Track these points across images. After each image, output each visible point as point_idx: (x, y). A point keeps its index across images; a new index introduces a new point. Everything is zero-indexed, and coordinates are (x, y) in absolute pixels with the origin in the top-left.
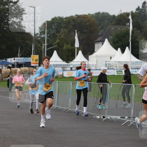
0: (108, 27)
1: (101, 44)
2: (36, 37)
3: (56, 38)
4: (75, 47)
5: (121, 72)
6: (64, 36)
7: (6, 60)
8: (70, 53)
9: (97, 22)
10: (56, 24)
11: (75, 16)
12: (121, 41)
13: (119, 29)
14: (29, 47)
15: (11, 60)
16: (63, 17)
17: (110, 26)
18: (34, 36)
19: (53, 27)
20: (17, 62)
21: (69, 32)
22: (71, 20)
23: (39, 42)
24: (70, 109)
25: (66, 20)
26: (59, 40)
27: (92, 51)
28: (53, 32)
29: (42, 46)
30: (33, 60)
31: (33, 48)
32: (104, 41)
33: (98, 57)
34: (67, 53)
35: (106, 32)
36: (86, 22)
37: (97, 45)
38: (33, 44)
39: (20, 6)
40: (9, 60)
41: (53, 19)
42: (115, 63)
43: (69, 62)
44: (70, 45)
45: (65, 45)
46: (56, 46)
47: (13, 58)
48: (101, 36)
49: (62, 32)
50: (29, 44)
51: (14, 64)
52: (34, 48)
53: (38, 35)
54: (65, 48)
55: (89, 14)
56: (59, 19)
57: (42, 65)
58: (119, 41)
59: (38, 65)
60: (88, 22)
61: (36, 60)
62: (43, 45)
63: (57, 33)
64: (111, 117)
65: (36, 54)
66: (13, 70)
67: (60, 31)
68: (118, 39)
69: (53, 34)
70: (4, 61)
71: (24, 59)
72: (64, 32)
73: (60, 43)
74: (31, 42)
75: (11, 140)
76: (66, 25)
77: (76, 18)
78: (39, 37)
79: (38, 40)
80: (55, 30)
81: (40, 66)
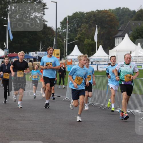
0: (128, 22)
1: (121, 39)
2: (58, 32)
3: (77, 33)
4: (96, 42)
5: (141, 67)
6: (85, 31)
7: (28, 54)
8: (91, 48)
9: (118, 18)
10: (77, 19)
11: (95, 11)
12: (141, 36)
13: (139, 24)
14: (50, 41)
15: (33, 54)
16: (84, 12)
17: (130, 21)
18: (55, 31)
19: (75, 22)
20: (39, 56)
21: (90, 27)
22: (92, 15)
23: (60, 36)
24: (91, 103)
25: (87, 15)
26: (80, 34)
27: (112, 46)
28: (74, 27)
29: (63, 41)
30: (54, 54)
31: (54, 43)
32: (124, 36)
33: (118, 52)
34: (88, 48)
35: (126, 28)
36: (106, 17)
37: (117, 39)
38: (54, 38)
39: (42, 1)
40: (30, 54)
41: (74, 14)
42: (134, 58)
43: (89, 56)
44: (90, 40)
45: (86, 40)
46: (77, 40)
47: (35, 52)
48: (121, 31)
49: (83, 27)
50: (50, 39)
51: (36, 58)
52: (56, 42)
53: (59, 30)
54: (85, 42)
55: (110, 10)
56: (80, 14)
57: (63, 59)
58: (139, 36)
59: (59, 59)
60: (109, 17)
61: (58, 54)
62: (64, 39)
63: (78, 28)
64: (130, 110)
65: (57, 49)
66: (35, 64)
67: (81, 26)
68: (138, 34)
69: (75, 29)
70: (26, 55)
71: (45, 53)
72: (85, 27)
73: (81, 38)
74: (52, 36)
75: (33, 132)
76: (87, 20)
77: (97, 13)
78: (61, 32)
79: (60, 35)
80: (76, 25)
81: (61, 60)
